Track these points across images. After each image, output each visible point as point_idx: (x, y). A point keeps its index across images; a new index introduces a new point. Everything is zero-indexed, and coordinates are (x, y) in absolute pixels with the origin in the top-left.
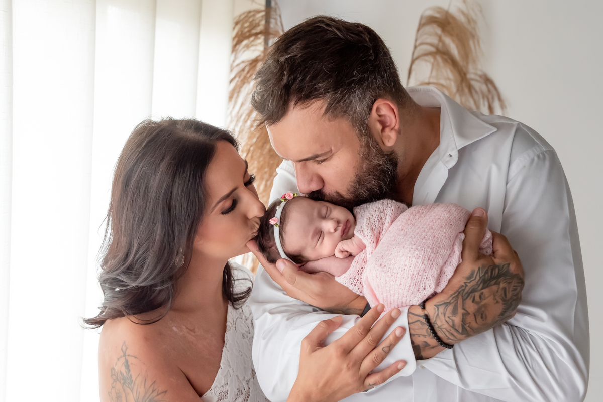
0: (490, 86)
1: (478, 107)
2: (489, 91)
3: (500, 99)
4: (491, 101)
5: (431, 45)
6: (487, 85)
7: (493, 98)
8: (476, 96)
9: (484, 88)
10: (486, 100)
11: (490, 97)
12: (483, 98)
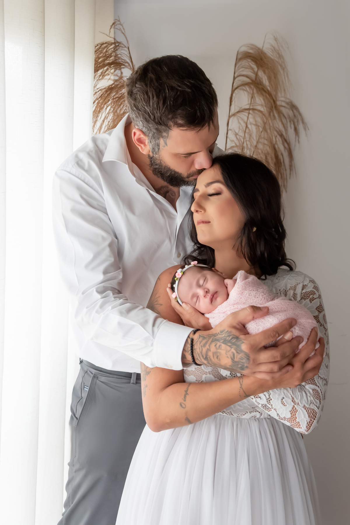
0: (295, 111)
1: (286, 130)
2: (295, 116)
3: (303, 122)
4: (296, 124)
5: (247, 76)
6: (293, 111)
7: (298, 121)
8: (284, 121)
9: (291, 113)
10: (292, 122)
11: (296, 120)
12: (290, 122)
